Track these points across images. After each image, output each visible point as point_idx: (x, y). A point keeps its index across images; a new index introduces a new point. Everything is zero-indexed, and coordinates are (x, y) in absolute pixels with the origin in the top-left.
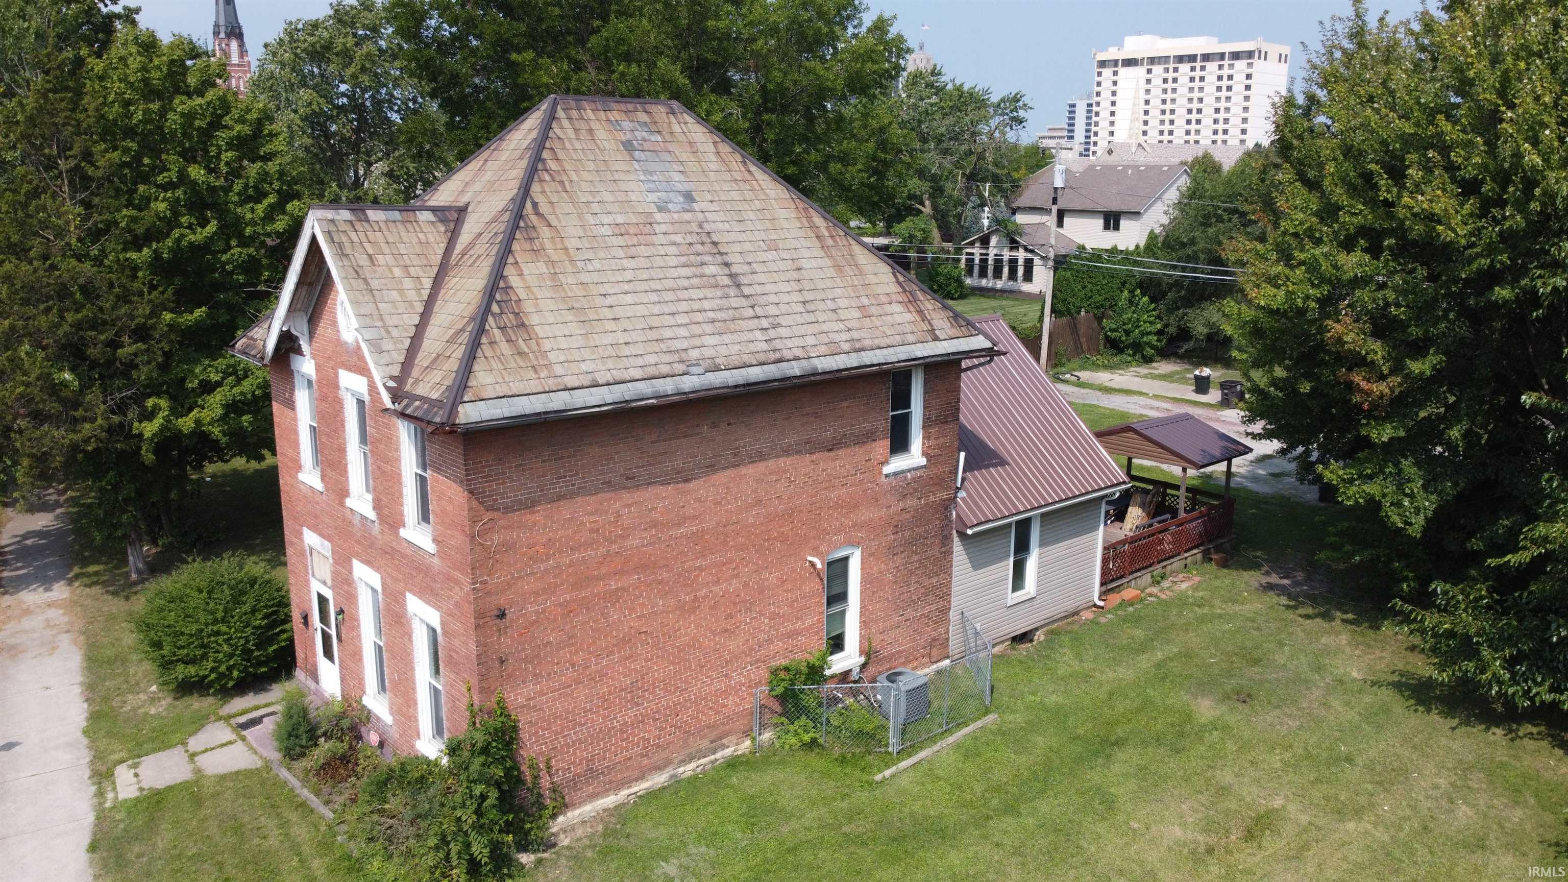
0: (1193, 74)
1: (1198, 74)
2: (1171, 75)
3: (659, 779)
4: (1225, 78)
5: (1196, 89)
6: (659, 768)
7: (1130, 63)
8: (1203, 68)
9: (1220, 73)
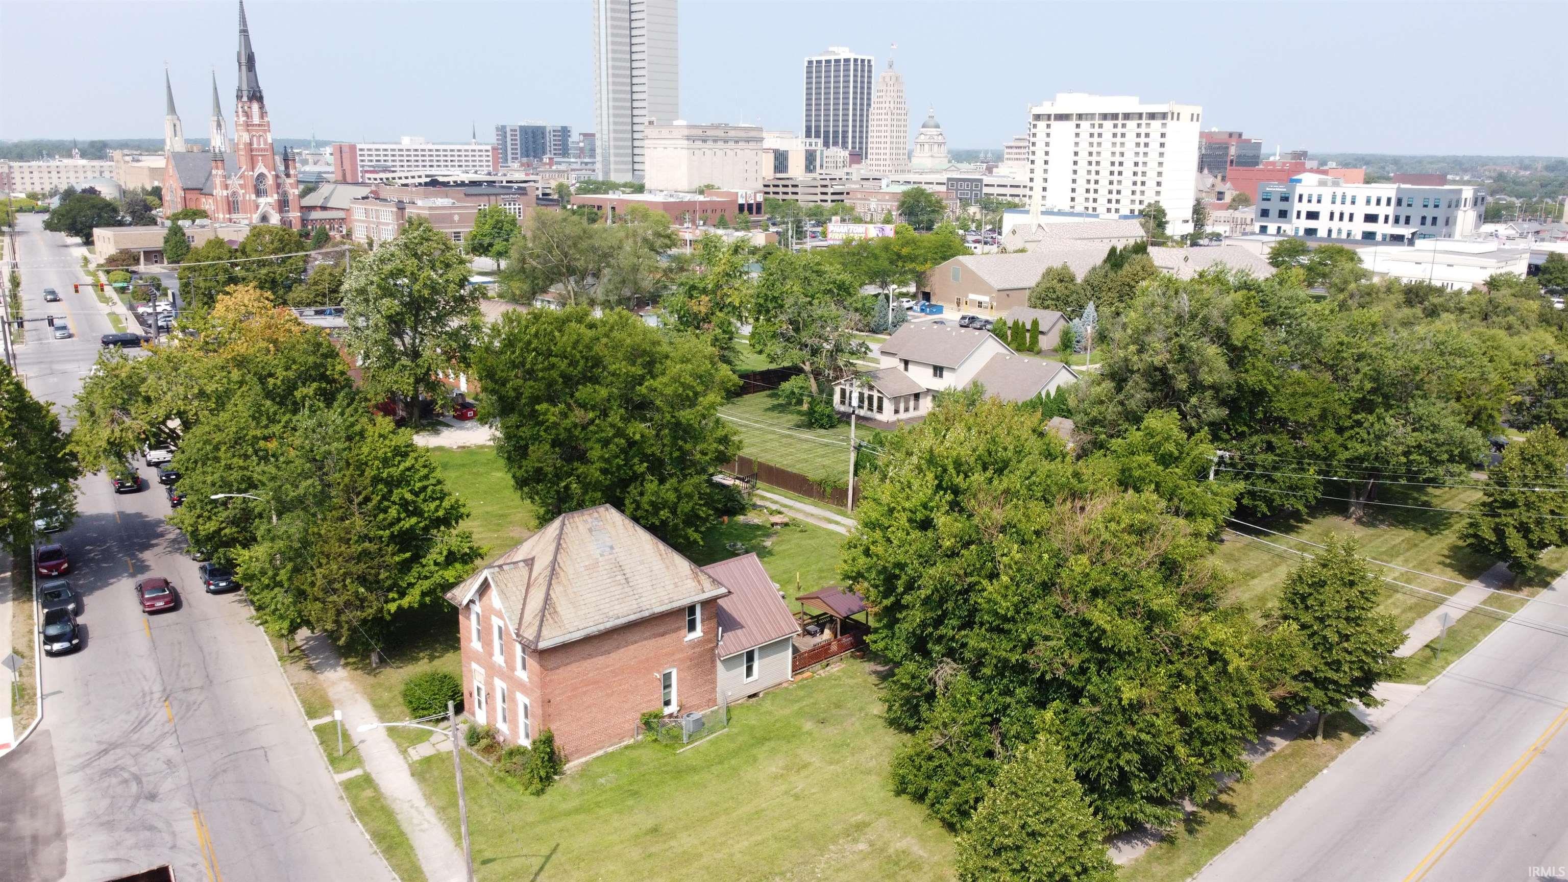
0: (1115, 131)
1: (1119, 130)
2: (1096, 130)
3: (600, 753)
4: (1143, 135)
5: (1118, 145)
7: (1061, 117)
8: (1124, 126)
9: (1139, 131)
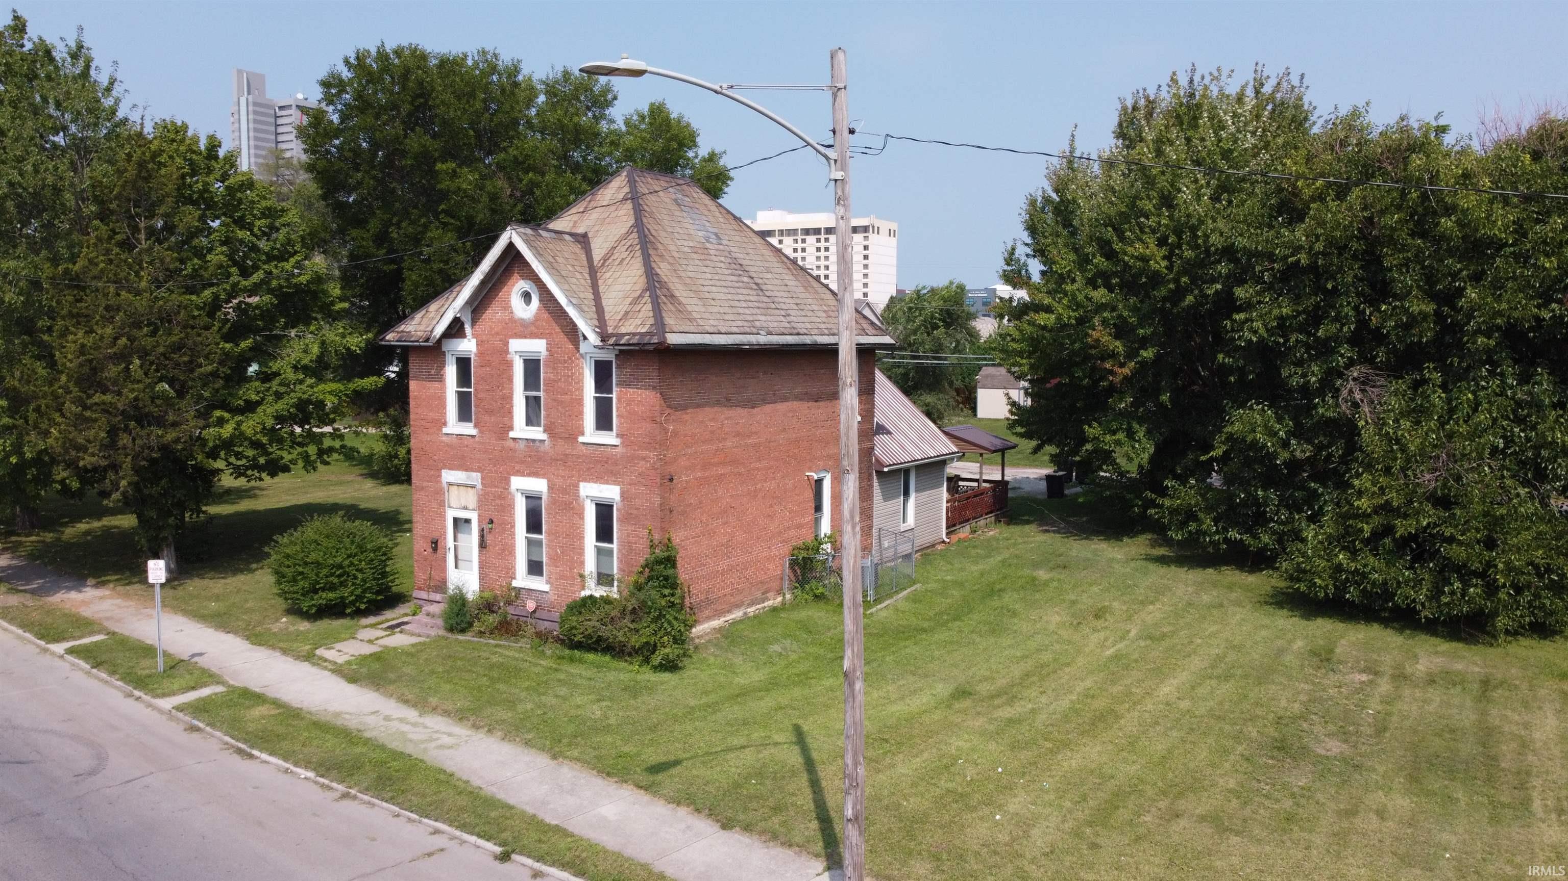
0: (818, 245)
1: (823, 244)
2: (800, 245)
5: (823, 258)
6: (738, 606)
8: (827, 240)
